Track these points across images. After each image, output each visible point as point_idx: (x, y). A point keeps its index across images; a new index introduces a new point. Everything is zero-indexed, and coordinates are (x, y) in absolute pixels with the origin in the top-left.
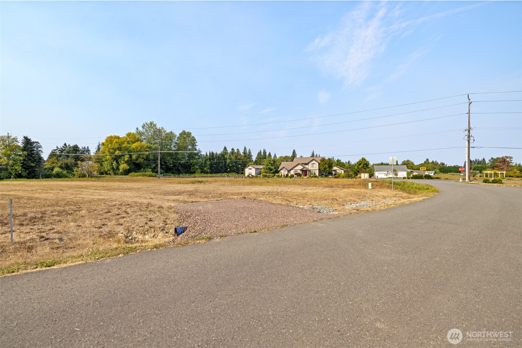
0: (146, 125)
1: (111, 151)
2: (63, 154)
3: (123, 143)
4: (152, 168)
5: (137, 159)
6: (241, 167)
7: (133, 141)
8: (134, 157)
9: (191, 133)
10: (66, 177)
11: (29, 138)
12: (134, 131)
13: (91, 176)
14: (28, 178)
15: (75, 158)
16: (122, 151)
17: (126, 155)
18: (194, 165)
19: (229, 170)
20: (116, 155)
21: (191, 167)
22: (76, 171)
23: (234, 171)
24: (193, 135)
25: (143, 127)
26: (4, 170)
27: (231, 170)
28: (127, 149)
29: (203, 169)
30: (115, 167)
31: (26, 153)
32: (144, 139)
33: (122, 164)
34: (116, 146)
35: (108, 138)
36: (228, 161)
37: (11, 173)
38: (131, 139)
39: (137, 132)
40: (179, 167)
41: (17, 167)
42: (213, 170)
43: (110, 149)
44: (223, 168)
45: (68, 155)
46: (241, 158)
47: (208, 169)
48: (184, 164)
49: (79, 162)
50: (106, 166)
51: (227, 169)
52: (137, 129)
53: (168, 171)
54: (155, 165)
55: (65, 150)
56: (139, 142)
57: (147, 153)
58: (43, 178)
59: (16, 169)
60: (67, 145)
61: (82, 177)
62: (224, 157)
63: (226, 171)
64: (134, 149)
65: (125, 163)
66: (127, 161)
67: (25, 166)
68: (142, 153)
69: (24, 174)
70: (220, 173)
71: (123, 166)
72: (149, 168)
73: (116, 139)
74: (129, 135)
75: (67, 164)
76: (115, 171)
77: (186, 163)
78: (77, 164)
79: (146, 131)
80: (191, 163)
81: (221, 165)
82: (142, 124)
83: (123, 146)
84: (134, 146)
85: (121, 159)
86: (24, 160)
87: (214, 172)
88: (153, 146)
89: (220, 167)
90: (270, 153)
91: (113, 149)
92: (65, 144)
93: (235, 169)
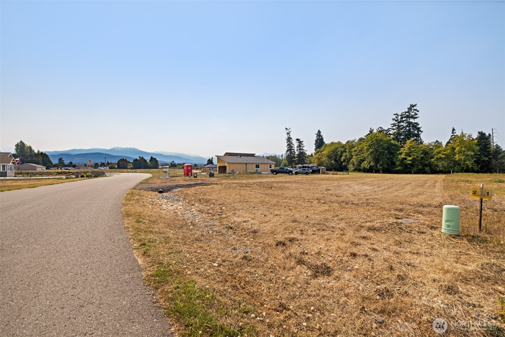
11: (484, 132)
41: (469, 162)
67: (477, 161)
86: (477, 155)
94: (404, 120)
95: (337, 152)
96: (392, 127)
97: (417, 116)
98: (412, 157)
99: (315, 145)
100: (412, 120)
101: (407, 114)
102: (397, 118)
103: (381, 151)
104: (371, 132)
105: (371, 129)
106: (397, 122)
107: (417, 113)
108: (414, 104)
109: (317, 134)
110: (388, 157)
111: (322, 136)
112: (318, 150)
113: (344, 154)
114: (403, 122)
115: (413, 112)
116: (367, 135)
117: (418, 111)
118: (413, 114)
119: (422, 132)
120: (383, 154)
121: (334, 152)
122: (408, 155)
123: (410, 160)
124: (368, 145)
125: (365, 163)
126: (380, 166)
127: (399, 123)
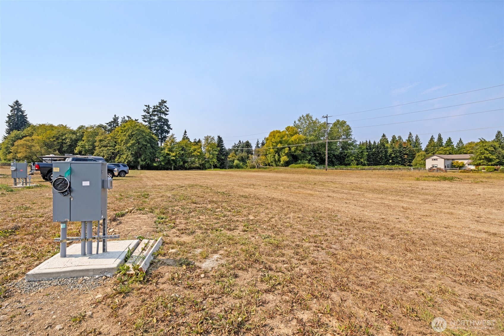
0: (302, 118)
1: (274, 144)
2: (239, 149)
3: (284, 136)
4: (307, 160)
5: (295, 152)
6: (408, 157)
7: (292, 134)
8: (293, 149)
9: (345, 122)
10: (242, 168)
11: (221, 137)
12: (292, 125)
13: (259, 167)
14: (221, 168)
15: (247, 152)
16: (283, 144)
17: (286, 147)
18: (348, 157)
19: (391, 161)
20: (277, 148)
21: (345, 158)
22: (248, 163)
23: (398, 163)
24: (348, 123)
25: (299, 120)
26: (208, 162)
27: (394, 162)
28: (286, 142)
29: (359, 160)
30: (276, 159)
31: (219, 148)
32: (301, 132)
33: (283, 156)
34: (279, 139)
35: (271, 133)
36: (390, 151)
37: (211, 165)
38: (290, 133)
39: (294, 125)
40: (333, 158)
41: (214, 160)
42: (371, 161)
43: (273, 143)
44: (383, 159)
45: (242, 149)
46: (407, 146)
47: (365, 160)
48: (338, 156)
49: (250, 155)
50: (270, 158)
51: (388, 161)
52: (295, 122)
53: (322, 163)
54: (310, 157)
55: (240, 146)
56: (298, 134)
57: (304, 145)
58: (228, 168)
59: (213, 162)
60: (241, 142)
61: (253, 168)
62: (384, 146)
63: (387, 163)
64: (292, 141)
65: (286, 155)
66: (287, 153)
67: (219, 159)
68: (299, 145)
69: (218, 165)
70: (379, 165)
71: (284, 158)
72: (305, 159)
73: (278, 134)
74: (288, 129)
75: (242, 157)
76: (277, 162)
77: (339, 155)
78: (248, 157)
79: (302, 123)
80: (345, 154)
81: (380, 156)
82: (298, 118)
83: (284, 139)
84: (293, 138)
85: (282, 151)
86: (218, 154)
87: (372, 164)
88: (309, 138)
89: (379, 158)
90: (450, 138)
91: (275, 142)
92: (240, 141)
93: (400, 161)
94: (156, 114)
95: (63, 140)
96: (143, 118)
97: (167, 113)
98: (175, 152)
99: (7, 124)
100: (163, 116)
101: (158, 108)
102: (148, 110)
103: (145, 143)
104: (115, 120)
105: (115, 116)
106: (149, 115)
107: (167, 110)
108: (165, 100)
109: (12, 107)
110: (151, 151)
111: (22, 112)
112: (15, 133)
113: (80, 143)
114: (154, 115)
115: (164, 108)
116: (110, 122)
117: (168, 108)
118: (164, 110)
119: (171, 129)
120: (146, 148)
121: (57, 139)
122: (171, 150)
123: (174, 156)
124: (127, 135)
125: (124, 156)
126: (142, 161)
127: (150, 116)
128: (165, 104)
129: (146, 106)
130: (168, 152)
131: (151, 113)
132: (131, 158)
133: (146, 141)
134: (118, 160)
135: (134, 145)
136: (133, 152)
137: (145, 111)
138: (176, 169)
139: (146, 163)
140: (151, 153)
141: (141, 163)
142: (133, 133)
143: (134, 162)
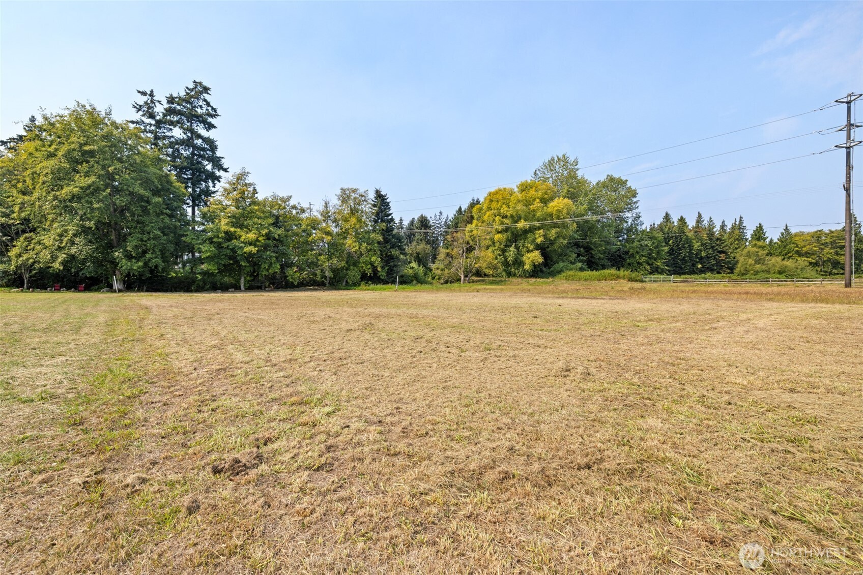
1: (507, 221)
5: (555, 241)
6: (725, 258)
8: (551, 235)
10: (425, 281)
11: (383, 193)
12: (529, 178)
13: (469, 279)
16: (529, 221)
17: (537, 229)
19: (699, 266)
20: (515, 231)
22: (438, 269)
23: (712, 270)
24: (630, 184)
27: (705, 267)
30: (510, 259)
31: (381, 225)
33: (529, 252)
34: (519, 209)
36: (696, 245)
41: (373, 259)
44: (686, 262)
47: (664, 263)
56: (560, 198)
59: (371, 263)
61: (454, 282)
62: (685, 235)
63: (693, 270)
65: (536, 249)
66: (541, 244)
67: (384, 257)
69: (383, 273)
71: (533, 257)
72: (565, 260)
74: (523, 187)
75: (417, 255)
76: (511, 267)
83: (532, 208)
84: (552, 207)
85: (526, 239)
86: (382, 242)
89: (681, 260)
91: (511, 216)
93: (713, 265)
94: (177, 122)
97: (213, 122)
98: (254, 231)
101: (185, 105)
102: (150, 107)
107: (213, 113)
108: (205, 85)
114: (172, 125)
115: (201, 106)
117: (215, 110)
118: (201, 111)
122: (239, 222)
123: (251, 243)
124: (60, 154)
125: (48, 239)
126: (129, 257)
127: (159, 124)
128: (206, 96)
129: (144, 94)
130: (232, 229)
131: (158, 118)
132: (81, 248)
133: (146, 183)
134: (20, 255)
135: (92, 193)
136: (91, 224)
137: (139, 110)
138: (254, 286)
139: (146, 264)
140: (166, 231)
141: (125, 265)
142: (87, 148)
143: (99, 263)
